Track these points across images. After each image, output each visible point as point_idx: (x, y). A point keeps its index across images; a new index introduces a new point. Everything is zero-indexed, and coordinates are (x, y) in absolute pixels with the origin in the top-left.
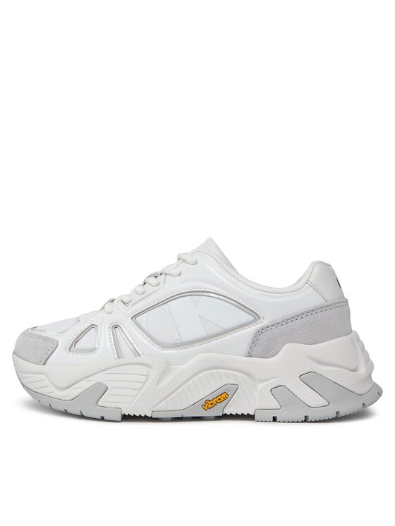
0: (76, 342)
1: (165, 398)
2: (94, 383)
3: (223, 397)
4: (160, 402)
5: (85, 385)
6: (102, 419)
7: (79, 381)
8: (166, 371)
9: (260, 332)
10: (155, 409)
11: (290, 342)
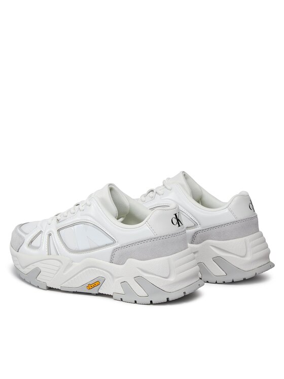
0: (31, 242)
1: (68, 280)
2: (35, 267)
3: (97, 283)
4: (65, 282)
5: (32, 268)
6: (38, 287)
7: (29, 265)
8: (69, 266)
9: (115, 250)
10: (62, 286)
11: (131, 258)
